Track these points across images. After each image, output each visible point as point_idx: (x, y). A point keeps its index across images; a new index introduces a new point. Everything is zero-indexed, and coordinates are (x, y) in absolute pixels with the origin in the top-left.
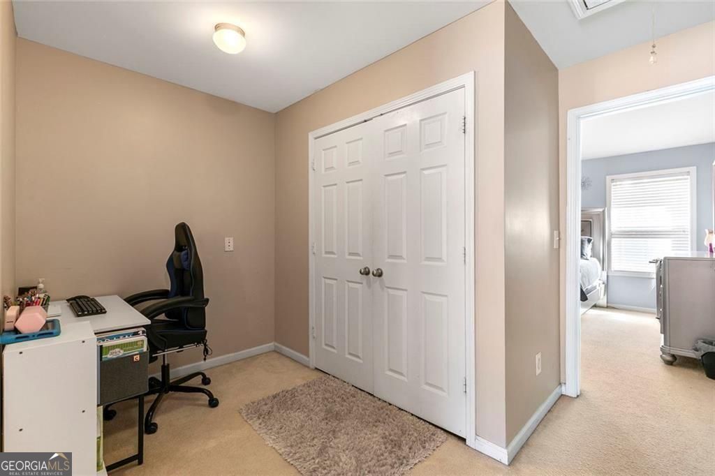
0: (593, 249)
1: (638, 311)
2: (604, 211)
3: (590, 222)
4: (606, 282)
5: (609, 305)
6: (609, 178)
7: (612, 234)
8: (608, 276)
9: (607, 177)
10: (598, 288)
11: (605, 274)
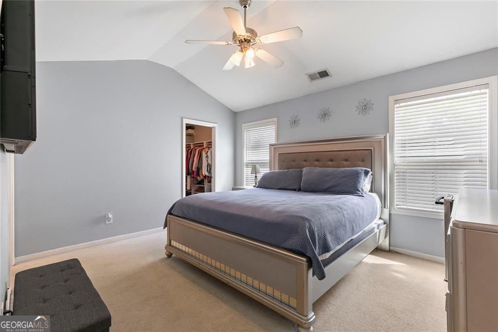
0: (372, 183)
1: (423, 259)
2: (385, 138)
3: (371, 150)
4: (388, 222)
5: (392, 248)
6: (391, 99)
7: (394, 165)
8: (390, 214)
9: (390, 97)
10: (376, 231)
11: (386, 211)
